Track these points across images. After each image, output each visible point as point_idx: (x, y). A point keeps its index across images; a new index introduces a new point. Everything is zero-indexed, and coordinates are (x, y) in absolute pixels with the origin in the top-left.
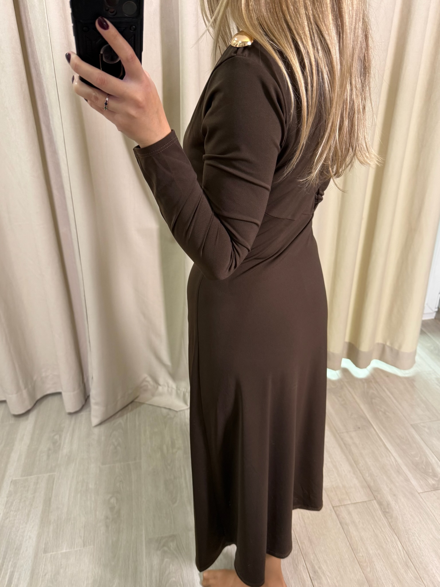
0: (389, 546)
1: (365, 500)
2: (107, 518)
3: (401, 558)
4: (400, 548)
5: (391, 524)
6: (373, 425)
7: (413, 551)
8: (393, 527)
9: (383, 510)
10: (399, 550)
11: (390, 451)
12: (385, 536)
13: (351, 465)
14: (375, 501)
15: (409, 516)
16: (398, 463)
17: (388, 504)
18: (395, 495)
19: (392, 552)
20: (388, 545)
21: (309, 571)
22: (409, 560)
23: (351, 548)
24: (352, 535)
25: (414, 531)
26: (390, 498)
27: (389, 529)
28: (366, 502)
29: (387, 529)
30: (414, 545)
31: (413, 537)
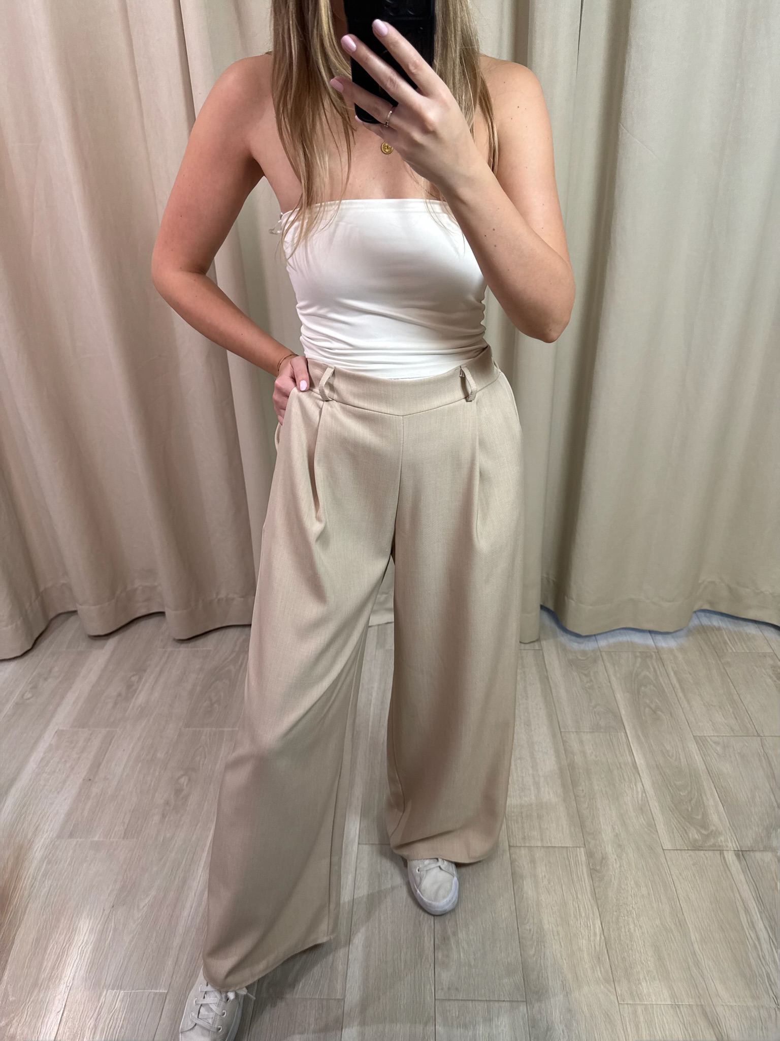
0: (581, 924)
1: (566, 846)
2: (167, 803)
3: (593, 945)
4: (597, 930)
5: (596, 891)
6: (627, 727)
7: (616, 939)
8: (597, 896)
9: (591, 865)
10: (595, 934)
11: (639, 774)
12: (578, 907)
13: (564, 786)
14: (582, 849)
15: (633, 883)
16: (646, 796)
17: (604, 858)
18: (620, 846)
19: (581, 934)
20: (579, 922)
21: (436, 936)
22: (606, 952)
23: (515, 914)
24: (525, 895)
25: (631, 909)
26: (609, 849)
27: (590, 897)
28: (567, 847)
29: (586, 897)
30: (623, 930)
31: (626, 917)
